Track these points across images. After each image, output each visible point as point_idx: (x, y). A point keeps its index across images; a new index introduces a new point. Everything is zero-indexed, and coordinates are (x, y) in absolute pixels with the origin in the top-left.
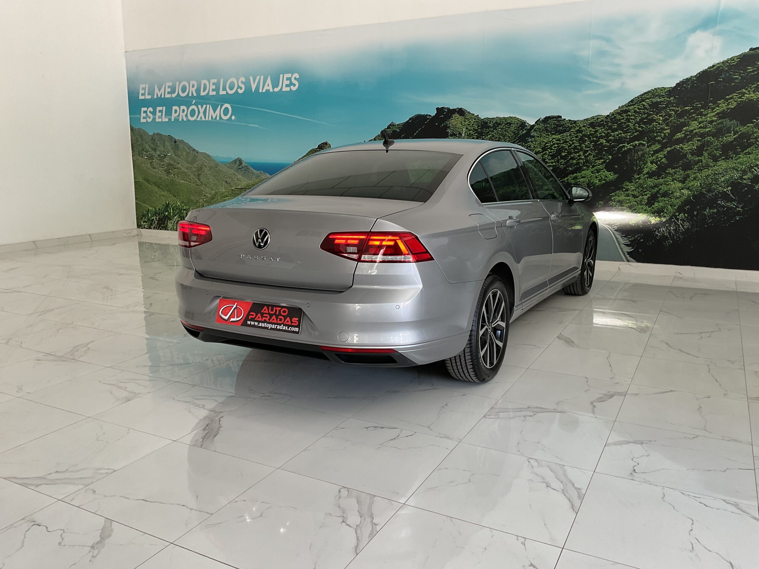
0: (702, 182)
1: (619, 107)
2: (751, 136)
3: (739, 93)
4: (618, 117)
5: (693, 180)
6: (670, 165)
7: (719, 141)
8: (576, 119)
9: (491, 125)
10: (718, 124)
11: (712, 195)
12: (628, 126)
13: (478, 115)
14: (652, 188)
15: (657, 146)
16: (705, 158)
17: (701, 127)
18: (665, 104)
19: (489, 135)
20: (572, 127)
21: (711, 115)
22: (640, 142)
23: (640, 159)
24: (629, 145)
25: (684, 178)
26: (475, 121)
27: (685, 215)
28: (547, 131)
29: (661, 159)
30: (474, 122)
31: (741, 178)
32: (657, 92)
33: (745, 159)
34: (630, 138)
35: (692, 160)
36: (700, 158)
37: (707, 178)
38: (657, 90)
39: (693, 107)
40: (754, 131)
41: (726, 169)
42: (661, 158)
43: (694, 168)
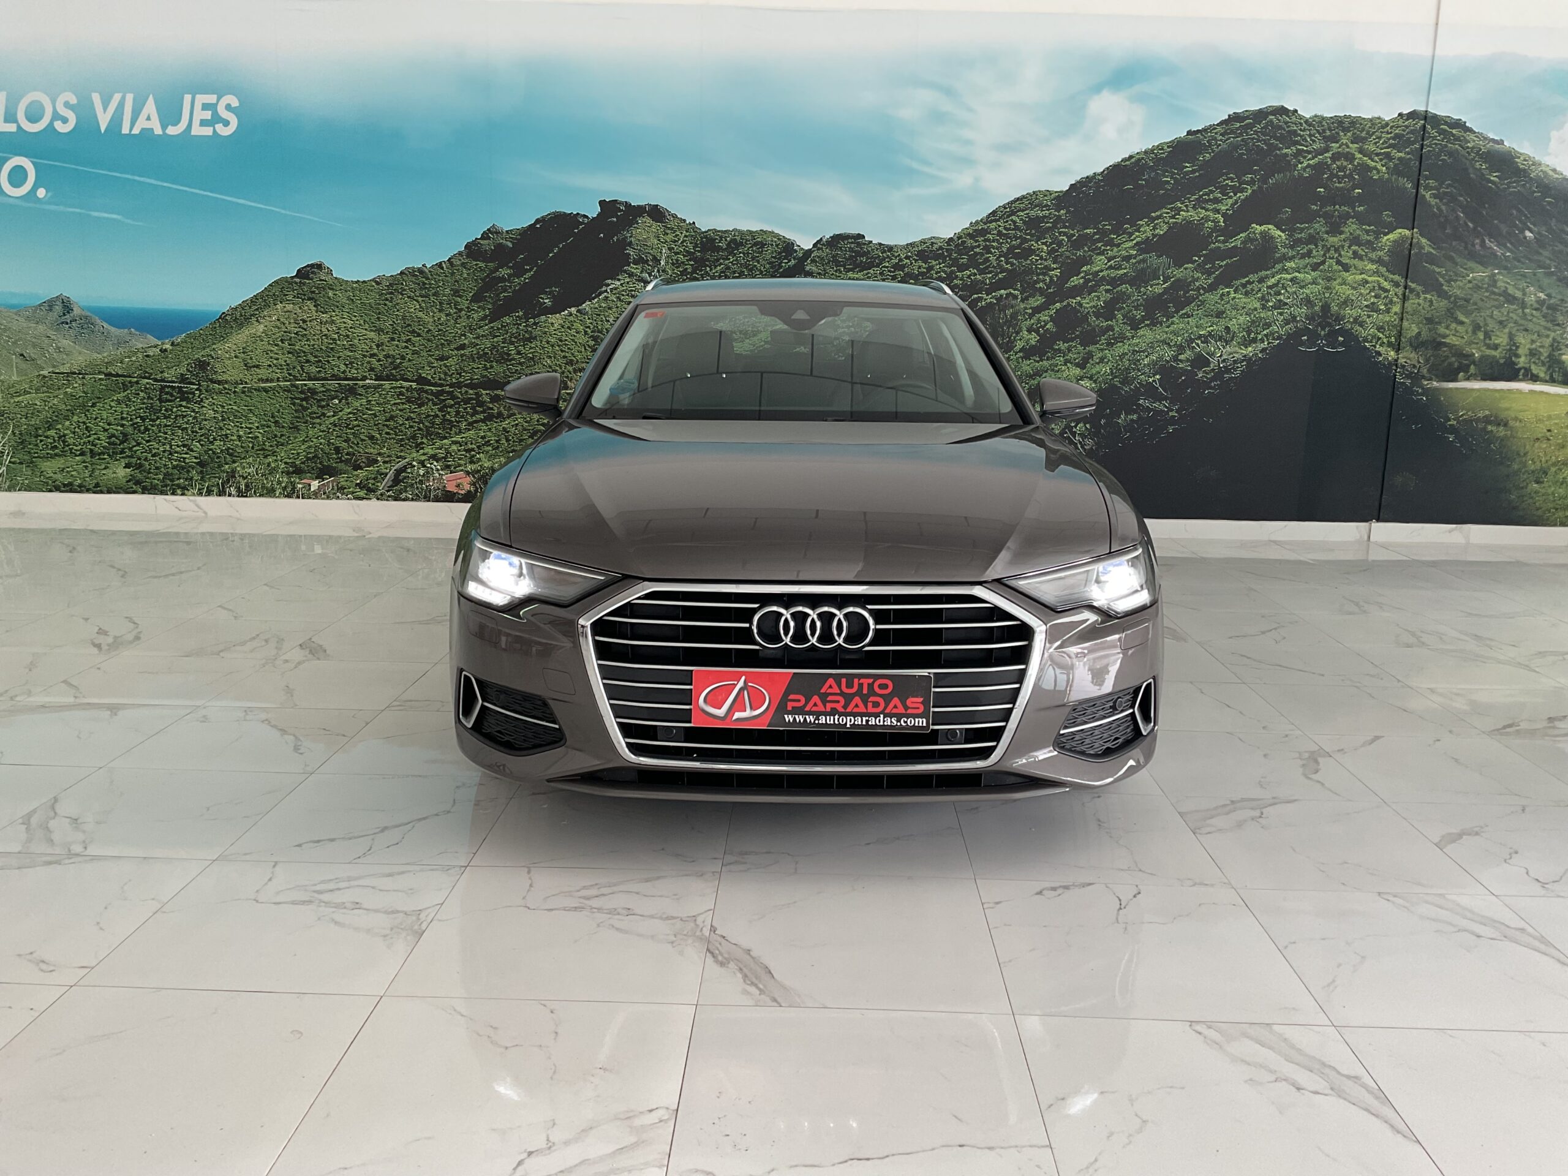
0: (1113, 366)
1: (971, 223)
2: (1191, 285)
3: (1171, 209)
4: (970, 242)
5: (1098, 363)
6: (1061, 335)
7: (1140, 292)
8: (891, 243)
9: (723, 245)
10: (1139, 262)
11: (1130, 389)
12: (987, 260)
13: (694, 223)
14: (1031, 377)
15: (1037, 301)
16: (1118, 324)
17: (1111, 267)
18: (1051, 223)
19: (720, 265)
20: (884, 259)
21: (1128, 246)
22: (1008, 291)
23: (1008, 323)
24: (990, 296)
25: (1083, 358)
26: (688, 234)
27: (1086, 427)
28: (838, 264)
29: (1046, 325)
30: (685, 236)
31: (1175, 359)
32: (1037, 199)
33: (1181, 326)
34: (991, 282)
35: (1098, 326)
36: (1110, 322)
37: (1121, 360)
38: (1037, 195)
39: (1098, 228)
40: (1196, 276)
41: (1151, 343)
42: (1044, 321)
43: (1100, 340)
